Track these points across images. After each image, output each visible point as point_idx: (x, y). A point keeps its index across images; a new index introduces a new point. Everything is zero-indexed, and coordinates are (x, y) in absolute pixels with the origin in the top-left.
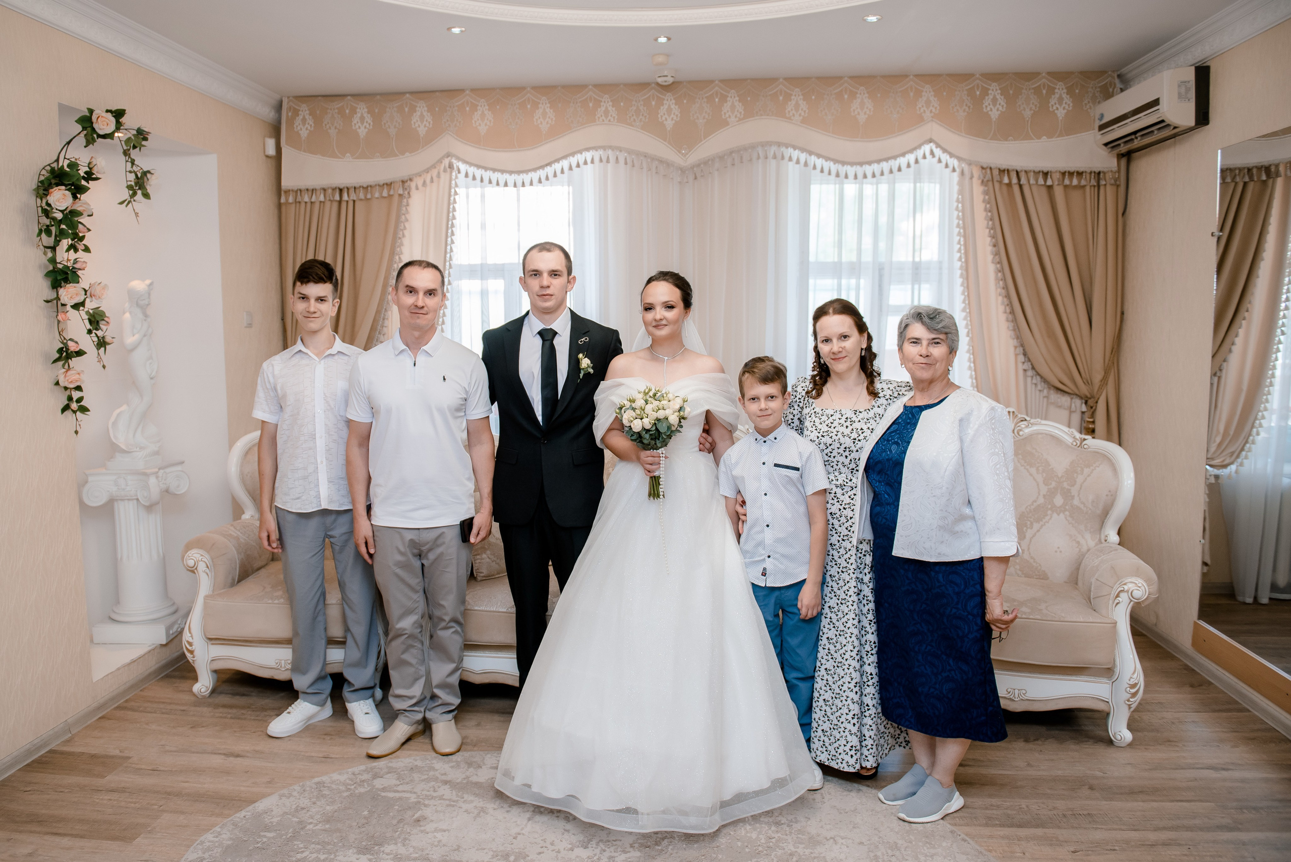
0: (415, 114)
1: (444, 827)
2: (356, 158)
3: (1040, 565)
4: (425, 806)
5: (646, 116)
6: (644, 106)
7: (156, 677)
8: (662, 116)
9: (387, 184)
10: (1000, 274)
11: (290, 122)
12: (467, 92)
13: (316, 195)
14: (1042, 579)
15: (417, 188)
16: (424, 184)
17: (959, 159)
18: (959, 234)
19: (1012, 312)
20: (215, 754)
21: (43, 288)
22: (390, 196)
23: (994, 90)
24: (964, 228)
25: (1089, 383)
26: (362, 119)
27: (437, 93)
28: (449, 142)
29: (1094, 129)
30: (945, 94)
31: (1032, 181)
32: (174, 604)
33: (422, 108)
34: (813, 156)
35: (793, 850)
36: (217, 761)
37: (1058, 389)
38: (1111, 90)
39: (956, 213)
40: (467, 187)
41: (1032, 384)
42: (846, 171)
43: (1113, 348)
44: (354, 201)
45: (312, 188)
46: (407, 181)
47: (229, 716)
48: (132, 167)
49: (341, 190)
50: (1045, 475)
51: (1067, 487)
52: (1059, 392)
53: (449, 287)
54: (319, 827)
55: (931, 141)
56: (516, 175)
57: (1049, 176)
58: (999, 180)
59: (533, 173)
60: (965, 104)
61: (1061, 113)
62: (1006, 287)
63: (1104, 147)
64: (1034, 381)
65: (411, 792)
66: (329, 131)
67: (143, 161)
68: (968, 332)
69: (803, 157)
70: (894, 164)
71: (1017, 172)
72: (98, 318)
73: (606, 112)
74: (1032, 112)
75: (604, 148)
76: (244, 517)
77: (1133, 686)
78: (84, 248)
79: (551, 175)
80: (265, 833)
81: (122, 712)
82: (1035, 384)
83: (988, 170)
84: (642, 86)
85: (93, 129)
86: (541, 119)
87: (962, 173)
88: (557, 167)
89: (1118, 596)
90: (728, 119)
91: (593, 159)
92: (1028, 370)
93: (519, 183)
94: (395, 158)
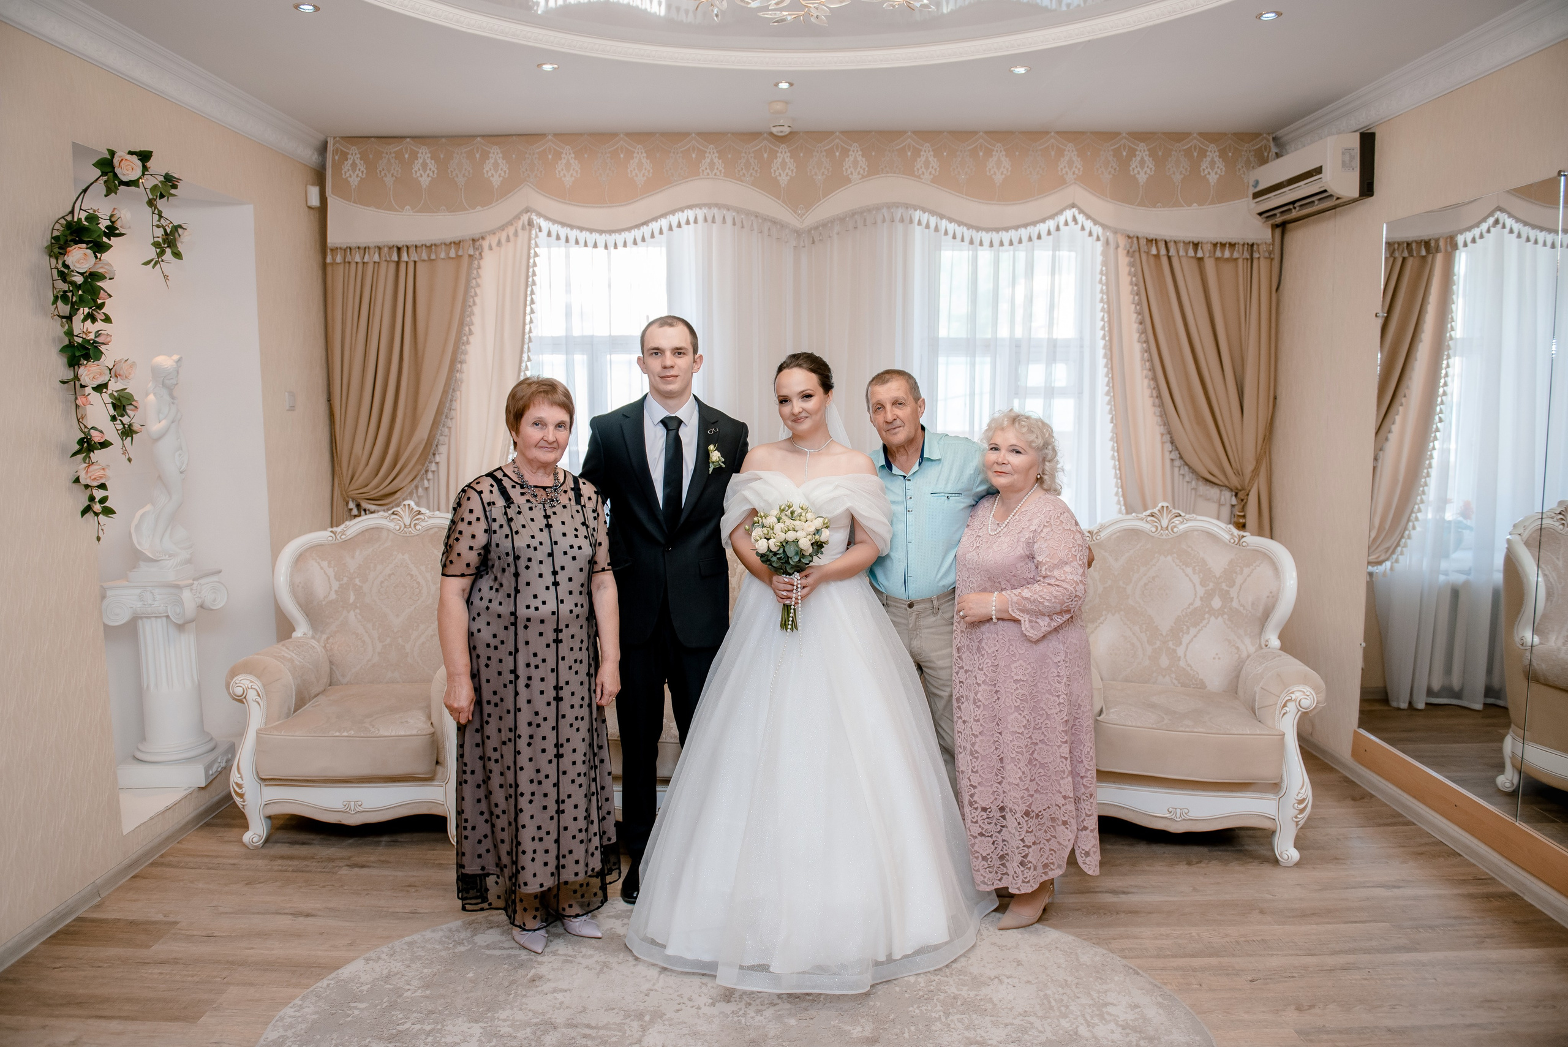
0: (487, 162)
1: (565, 986)
2: (417, 212)
3: (1198, 673)
5: (757, 171)
6: (755, 159)
7: (195, 826)
8: (775, 171)
9: (454, 243)
10: (1146, 355)
11: (337, 167)
12: (550, 137)
13: (369, 254)
14: (1200, 688)
15: (490, 248)
16: (499, 243)
17: (1104, 226)
18: (1103, 310)
19: (1159, 396)
20: (280, 914)
21: (58, 367)
22: (458, 257)
23: (1142, 151)
24: (1108, 303)
25: (1239, 473)
26: (424, 165)
27: (514, 137)
28: (528, 195)
29: (1247, 197)
30: (1089, 153)
31: (1182, 253)
32: (210, 738)
33: (496, 154)
34: (944, 221)
35: (957, 992)
36: (284, 922)
37: (1207, 480)
38: (1266, 154)
39: (1099, 287)
40: (549, 248)
41: (1179, 474)
42: (981, 238)
43: (1265, 436)
44: (415, 262)
45: (364, 245)
46: (477, 240)
47: (291, 869)
48: (159, 220)
49: (399, 249)
50: (1201, 575)
51: (1226, 588)
52: (1208, 483)
53: (528, 364)
55: (1073, 206)
56: (607, 235)
57: (1200, 248)
58: (1146, 250)
59: (627, 233)
60: (1110, 165)
61: (1213, 178)
62: (1152, 369)
63: (1258, 216)
64: (1182, 472)
66: (384, 179)
67: (173, 213)
69: (933, 221)
70: (1034, 231)
71: (1166, 243)
72: (125, 402)
73: (712, 165)
74: (1182, 176)
75: (709, 206)
76: (294, 635)
77: (1301, 802)
78: (103, 317)
79: (648, 236)
80: (355, 1004)
81: (159, 868)
82: (1183, 475)
83: (1135, 239)
84: (753, 136)
85: (115, 175)
86: (636, 171)
87: (1107, 243)
88: (655, 226)
89: (1285, 706)
90: (851, 176)
91: (696, 218)
92: (1175, 459)
93: (611, 244)
94: (464, 212)
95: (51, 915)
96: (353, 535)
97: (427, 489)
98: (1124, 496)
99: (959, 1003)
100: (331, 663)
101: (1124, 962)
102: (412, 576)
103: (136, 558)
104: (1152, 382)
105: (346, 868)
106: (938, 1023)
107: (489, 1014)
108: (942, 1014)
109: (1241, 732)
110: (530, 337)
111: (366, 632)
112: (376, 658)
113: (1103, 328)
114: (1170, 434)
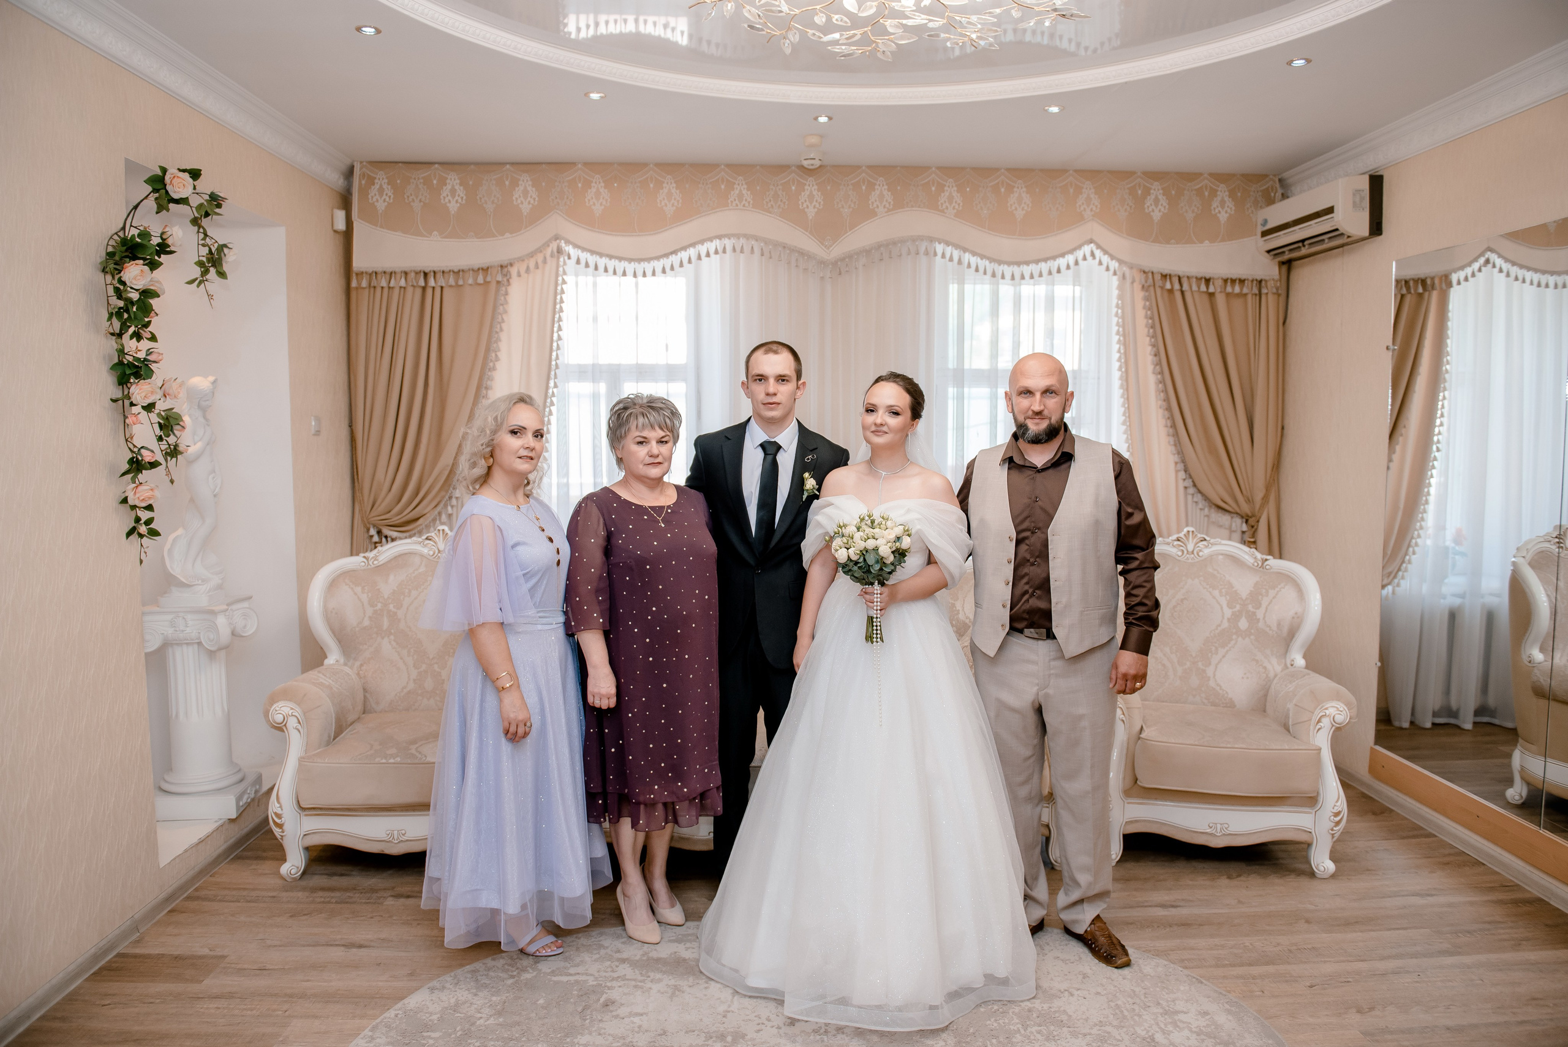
0: (517, 189)
1: (639, 1010)
2: (445, 237)
3: (1227, 693)
4: (609, 988)
5: (785, 202)
6: (783, 191)
7: (226, 859)
8: (802, 204)
9: (482, 269)
10: (1160, 386)
11: (364, 192)
12: (580, 166)
13: (395, 279)
14: (1229, 707)
15: (519, 275)
16: (528, 270)
17: (1120, 262)
18: (1119, 342)
19: (1174, 426)
20: (331, 945)
21: (108, 385)
22: (486, 283)
23: (1156, 190)
24: (1124, 335)
25: (1249, 501)
26: (453, 192)
27: (544, 165)
28: (557, 222)
29: (1256, 235)
30: (1106, 191)
31: (1195, 288)
32: (240, 770)
33: (525, 182)
34: (967, 254)
36: (337, 953)
37: (1219, 507)
38: (1272, 194)
39: (1115, 320)
40: (577, 275)
41: (1193, 502)
42: (1003, 271)
44: (442, 287)
45: (391, 270)
46: (506, 266)
47: (334, 900)
48: (204, 239)
49: (426, 274)
50: (1228, 597)
51: (1252, 610)
52: (1220, 511)
53: (555, 390)
54: (491, 1021)
55: (1091, 241)
56: (636, 264)
57: (1211, 283)
58: (1161, 285)
59: (656, 261)
60: (1126, 203)
61: (1223, 217)
62: (1167, 400)
63: (1266, 254)
64: (1195, 499)
65: (587, 974)
66: (412, 204)
67: (218, 233)
68: (1129, 446)
69: (956, 254)
70: (1054, 265)
71: (1179, 277)
72: (172, 421)
74: (1194, 214)
75: (737, 236)
76: (326, 662)
77: (1336, 814)
78: (149, 336)
79: (676, 265)
80: (428, 1034)
81: (196, 902)
82: (1196, 502)
83: (1150, 275)
84: (780, 168)
85: (167, 192)
86: (666, 201)
87: (1124, 277)
88: (684, 255)
89: (1319, 721)
90: (876, 210)
91: (725, 248)
92: (1189, 487)
93: (640, 273)
94: (492, 239)
95: (93, 950)
96: (386, 560)
99: (1035, 1015)
100: (365, 690)
101: (1186, 972)
103: (168, 582)
104: (1166, 412)
105: (391, 898)
106: (1018, 1035)
107: (568, 1040)
108: (1020, 1026)
109: (1280, 748)
110: (556, 364)
111: (401, 658)
112: (411, 686)
113: (1119, 360)
114: (1183, 462)
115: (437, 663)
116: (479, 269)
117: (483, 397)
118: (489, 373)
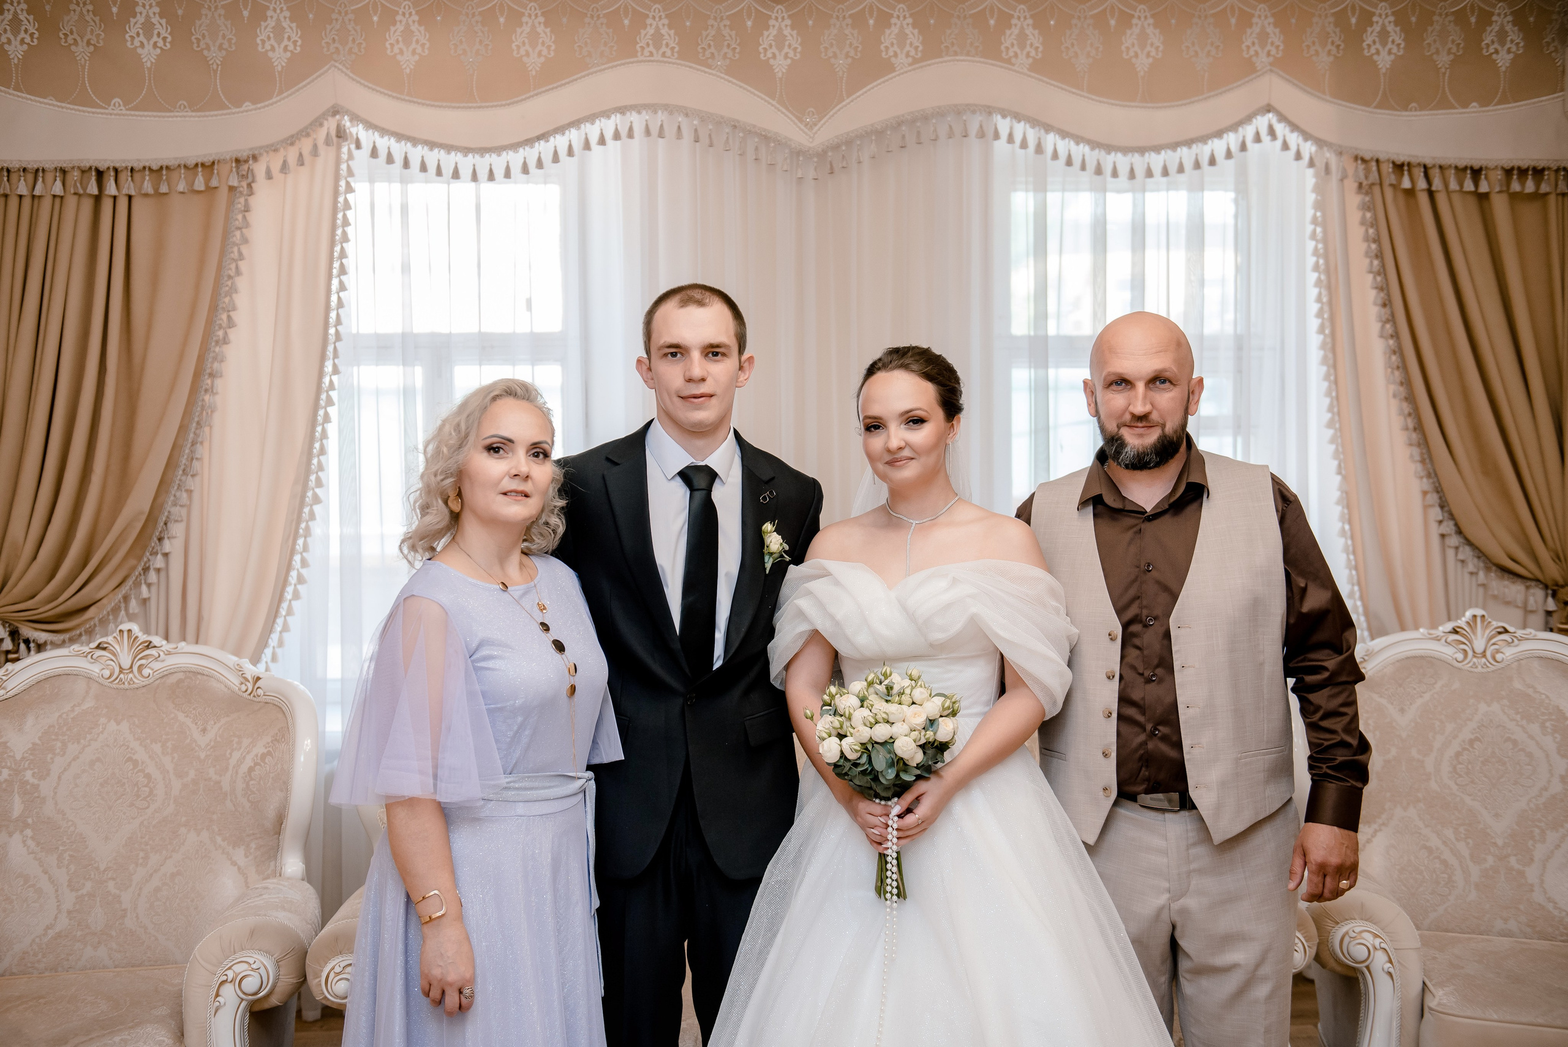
0: (263, 24)
2: (134, 109)
5: (735, 49)
6: (731, 30)
8: (767, 50)
9: (203, 165)
10: (1394, 358)
13: (44, 181)
15: (269, 176)
16: (284, 167)
17: (1320, 143)
18: (1318, 283)
19: (1419, 427)
22: (210, 190)
23: (1384, 15)
24: (1327, 271)
25: (1560, 556)
26: (148, 27)
28: (337, 84)
30: (1293, 21)
31: (1453, 185)
33: (276, 10)
34: (1051, 134)
37: (1502, 569)
39: (1311, 245)
40: (373, 177)
41: (1457, 560)
42: (1114, 163)
44: (130, 197)
45: (35, 166)
46: (246, 161)
49: (100, 174)
52: (1506, 575)
53: (335, 378)
55: (1268, 109)
56: (477, 157)
57: (1483, 177)
58: (1394, 182)
59: (511, 153)
60: (1330, 40)
61: (1503, 60)
62: (1407, 382)
64: (1461, 557)
66: (72, 47)
68: (1339, 466)
69: (1032, 135)
70: (1205, 150)
71: (1426, 167)
73: (657, 38)
74: (1452, 57)
75: (653, 108)
79: (547, 159)
82: (1463, 561)
83: (1374, 164)
86: (527, 47)
87: (1327, 169)
88: (560, 142)
90: (893, 60)
91: (631, 129)
92: (1450, 535)
93: (483, 174)
94: (220, 112)
96: (21, 688)
97: (145, 602)
98: (1362, 598)
102: (135, 763)
104: (1405, 405)
110: (337, 332)
111: (46, 872)
112: (63, 923)
113: (1319, 314)
114: (1438, 492)
115: (114, 879)
116: (197, 165)
117: (206, 391)
118: (217, 349)
